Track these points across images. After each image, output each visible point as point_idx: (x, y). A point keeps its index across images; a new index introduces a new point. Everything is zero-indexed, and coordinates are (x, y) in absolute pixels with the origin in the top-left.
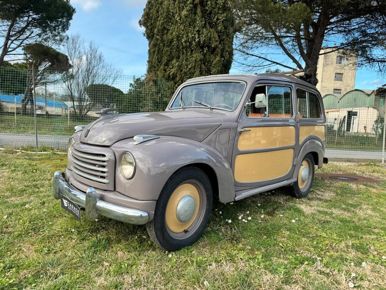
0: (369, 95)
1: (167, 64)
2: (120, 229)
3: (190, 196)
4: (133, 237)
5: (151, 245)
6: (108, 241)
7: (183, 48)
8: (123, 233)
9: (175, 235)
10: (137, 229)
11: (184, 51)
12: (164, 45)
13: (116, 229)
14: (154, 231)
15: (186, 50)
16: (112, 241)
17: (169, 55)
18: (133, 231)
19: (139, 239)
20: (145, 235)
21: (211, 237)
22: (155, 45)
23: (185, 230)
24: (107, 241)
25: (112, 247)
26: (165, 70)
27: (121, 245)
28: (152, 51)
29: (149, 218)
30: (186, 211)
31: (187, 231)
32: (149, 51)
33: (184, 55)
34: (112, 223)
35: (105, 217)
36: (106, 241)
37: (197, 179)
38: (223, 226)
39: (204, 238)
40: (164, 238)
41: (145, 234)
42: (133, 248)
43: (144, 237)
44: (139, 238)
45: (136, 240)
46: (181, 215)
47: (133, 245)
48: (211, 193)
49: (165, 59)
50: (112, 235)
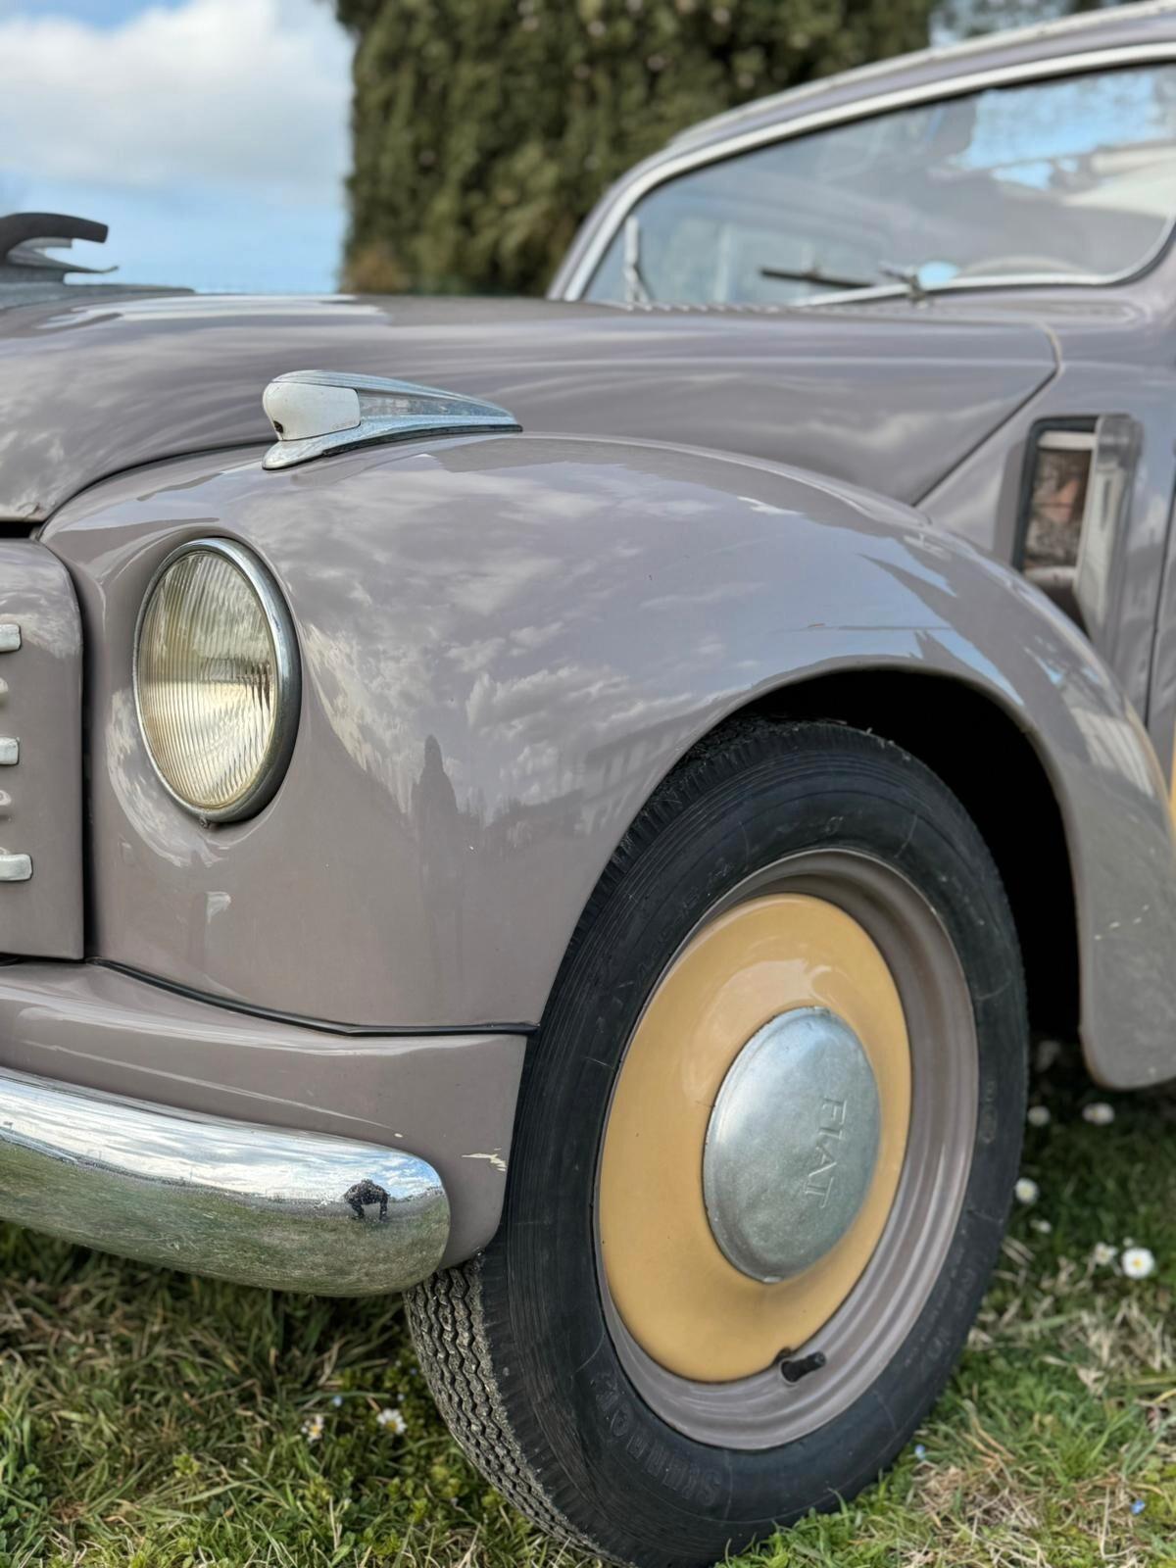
1: (478, 181)
2: (161, 1350)
3: (826, 1016)
4: (281, 1424)
5: (464, 1501)
6: (47, 1465)
7: (591, 60)
8: (189, 1385)
9: (699, 1402)
10: (321, 1349)
11: (602, 82)
12: (457, 51)
13: (125, 1347)
14: (486, 1363)
15: (614, 75)
16: (85, 1464)
17: (495, 116)
18: (285, 1366)
19: (347, 1440)
20: (393, 1405)
21: (1021, 1416)
22: (391, 61)
23: (785, 1353)
24: (32, 1468)
25: (82, 1533)
26: (466, 222)
27: (171, 1503)
28: (375, 97)
29: (455, 1222)
30: (800, 1164)
31: (814, 1363)
32: (358, 103)
33: (601, 114)
34: (86, 1296)
35: (27, 1234)
36: (20, 1468)
37: (887, 847)
38: (1086, 1303)
39: (963, 1424)
40: (589, 1444)
41: (394, 1392)
42: (291, 1537)
43: (390, 1427)
44: (343, 1429)
45: (315, 1450)
46: (753, 1205)
47: (289, 1504)
48: (1012, 984)
49: (464, 147)
50: (80, 1410)
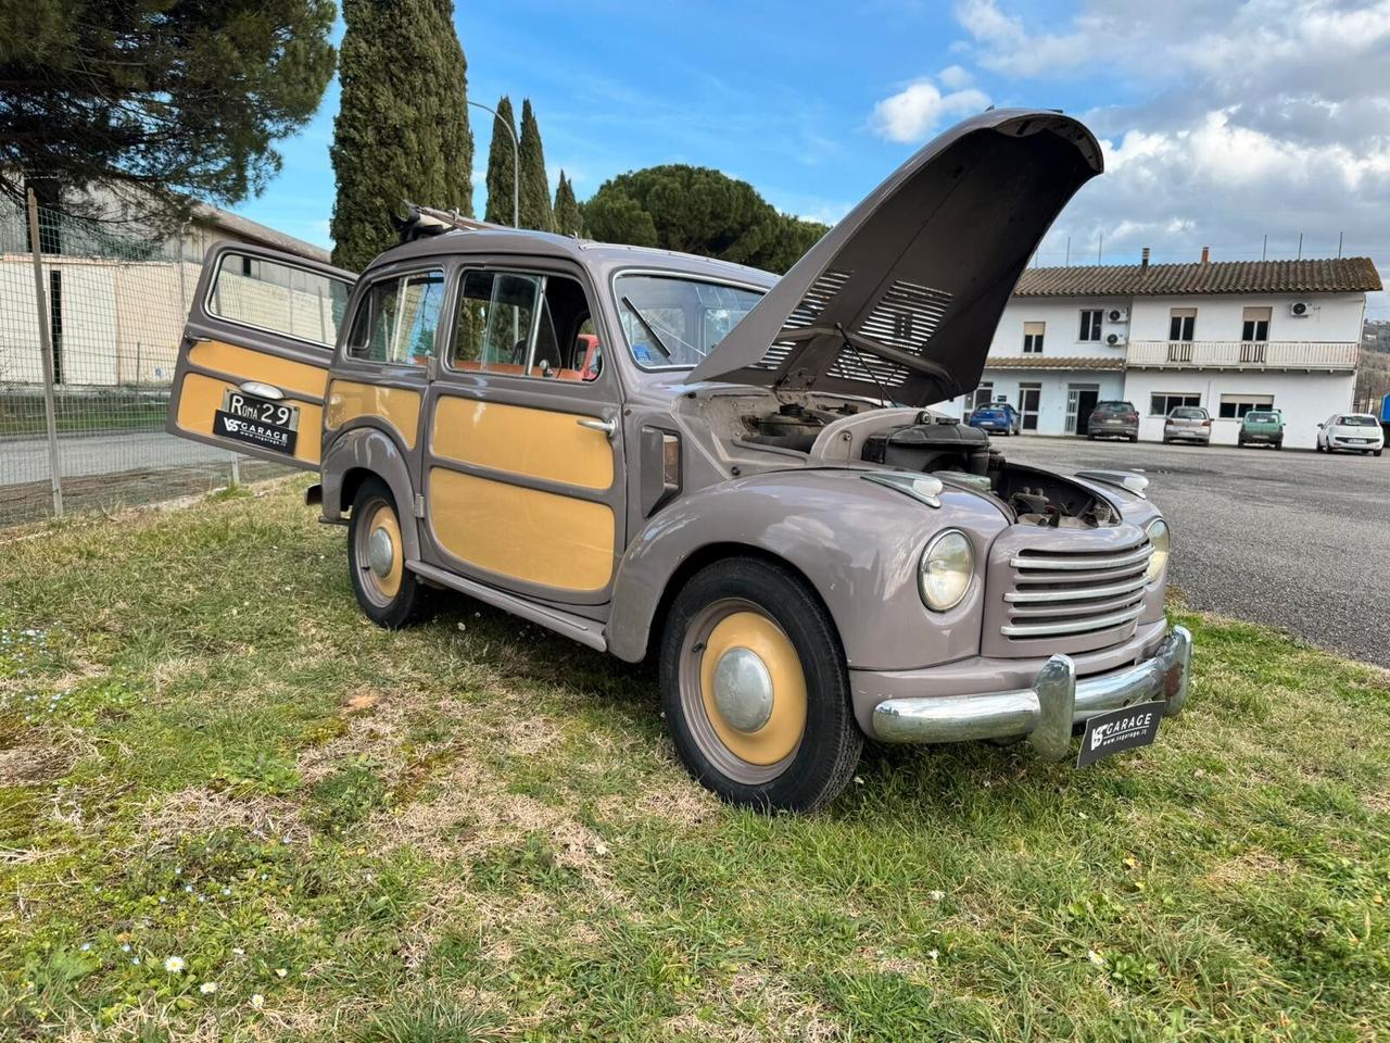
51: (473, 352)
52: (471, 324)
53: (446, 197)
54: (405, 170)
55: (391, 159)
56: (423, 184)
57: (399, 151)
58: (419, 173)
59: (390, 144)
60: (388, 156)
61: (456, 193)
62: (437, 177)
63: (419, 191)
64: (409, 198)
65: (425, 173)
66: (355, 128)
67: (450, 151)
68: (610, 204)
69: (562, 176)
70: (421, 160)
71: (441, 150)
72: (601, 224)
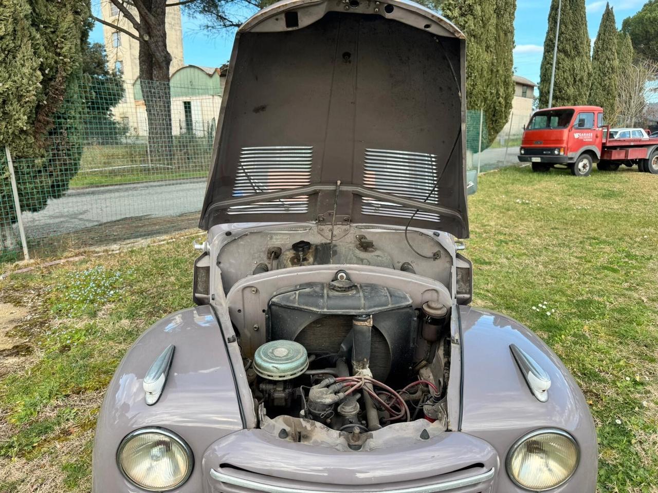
0: (210, 76)
51: (504, 121)
52: (503, 106)
53: (495, 38)
54: (473, 27)
55: (467, 22)
56: (482, 33)
57: (471, 17)
58: (481, 27)
59: (466, 15)
60: (465, 21)
61: (502, 35)
62: (490, 28)
63: (480, 38)
64: (474, 42)
65: (484, 27)
66: (450, 10)
67: (500, 12)
68: (649, 15)
69: (608, 6)
70: (482, 20)
71: (495, 12)
72: (640, 28)
